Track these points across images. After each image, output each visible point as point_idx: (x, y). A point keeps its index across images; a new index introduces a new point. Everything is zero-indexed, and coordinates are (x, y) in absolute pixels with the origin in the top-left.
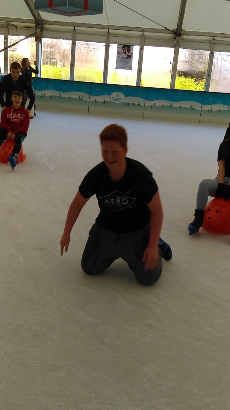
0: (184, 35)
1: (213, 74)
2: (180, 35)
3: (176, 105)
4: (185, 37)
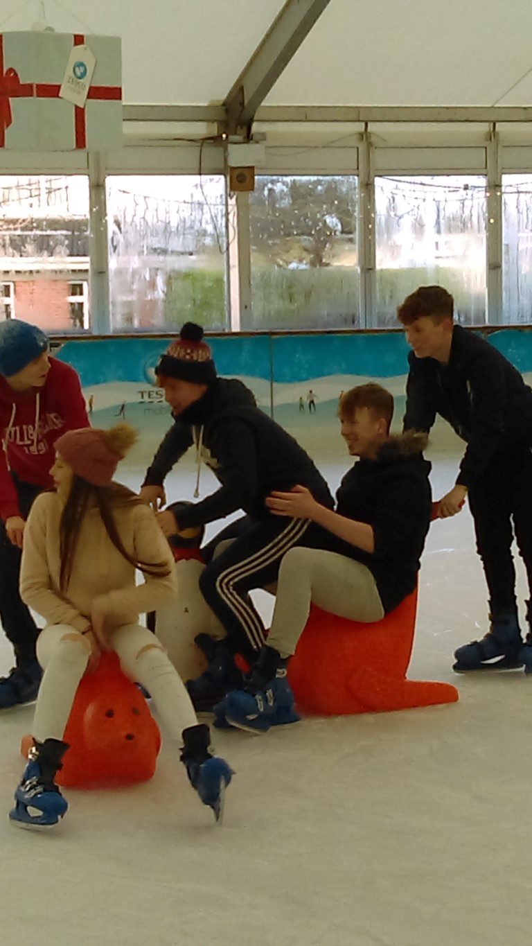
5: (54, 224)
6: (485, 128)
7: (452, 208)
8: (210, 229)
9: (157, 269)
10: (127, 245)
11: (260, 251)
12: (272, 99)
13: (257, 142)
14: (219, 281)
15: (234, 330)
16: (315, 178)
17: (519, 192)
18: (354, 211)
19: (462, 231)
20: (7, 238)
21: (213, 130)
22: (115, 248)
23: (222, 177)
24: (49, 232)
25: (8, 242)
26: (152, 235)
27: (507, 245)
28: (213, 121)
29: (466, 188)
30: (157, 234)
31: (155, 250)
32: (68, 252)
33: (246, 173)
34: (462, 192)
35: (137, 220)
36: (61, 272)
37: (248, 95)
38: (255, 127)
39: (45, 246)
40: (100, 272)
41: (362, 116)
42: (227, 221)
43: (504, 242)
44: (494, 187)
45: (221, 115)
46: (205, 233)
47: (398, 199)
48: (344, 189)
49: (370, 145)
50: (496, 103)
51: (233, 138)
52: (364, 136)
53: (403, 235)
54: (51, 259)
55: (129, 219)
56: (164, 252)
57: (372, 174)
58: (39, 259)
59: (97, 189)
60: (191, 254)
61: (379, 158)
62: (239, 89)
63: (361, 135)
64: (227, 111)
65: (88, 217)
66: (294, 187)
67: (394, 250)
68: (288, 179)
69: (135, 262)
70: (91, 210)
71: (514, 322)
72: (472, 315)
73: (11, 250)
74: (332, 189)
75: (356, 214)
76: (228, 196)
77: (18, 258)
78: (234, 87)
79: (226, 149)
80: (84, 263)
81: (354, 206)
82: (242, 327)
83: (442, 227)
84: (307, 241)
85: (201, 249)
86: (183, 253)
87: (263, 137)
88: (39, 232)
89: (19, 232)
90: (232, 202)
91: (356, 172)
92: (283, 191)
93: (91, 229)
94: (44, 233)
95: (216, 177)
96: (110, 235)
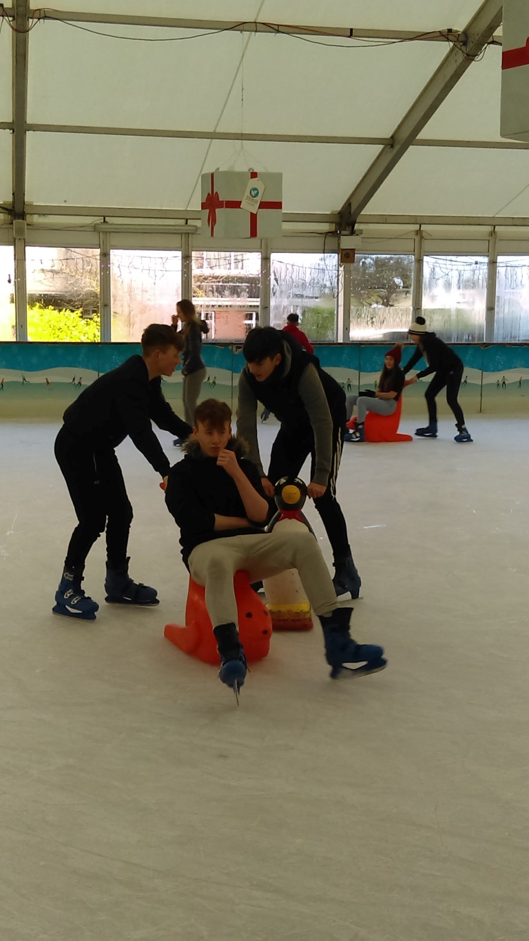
0: (31, 214)
1: (115, 300)
2: (22, 216)
3: (37, 378)
4: (36, 219)
5: (241, 280)
6: (489, 229)
7: (467, 275)
8: (328, 284)
9: (297, 306)
10: (281, 292)
11: (355, 297)
12: (368, 210)
13: (357, 235)
14: (332, 313)
15: (339, 342)
16: (388, 256)
17: (507, 266)
18: (411, 275)
19: (473, 288)
20: (214, 287)
21: (332, 227)
22: (274, 294)
23: (336, 255)
24: (238, 284)
25: (215, 289)
26: (295, 287)
27: (498, 297)
28: (332, 223)
29: (476, 263)
30: (298, 287)
31: (296, 295)
32: (248, 295)
33: (350, 252)
34: (474, 265)
35: (288, 277)
36: (244, 306)
37: (354, 207)
38: (357, 227)
39: (235, 292)
40: (266, 307)
41: (418, 221)
42: (338, 280)
43: (497, 294)
44: (493, 264)
45: (337, 219)
46: (325, 286)
47: (437, 269)
48: (406, 263)
49: (422, 237)
50: (497, 214)
51: (343, 232)
52: (419, 232)
53: (439, 290)
54: (239, 299)
55: (283, 277)
56: (302, 296)
57: (422, 254)
58: (232, 299)
59: (266, 260)
60: (316, 298)
61: (427, 245)
62: (348, 204)
63: (417, 231)
64: (341, 217)
65: (260, 275)
66: (376, 261)
67: (433, 298)
68: (374, 256)
69: (285, 302)
70: (262, 272)
71: (500, 341)
72: (476, 336)
73: (216, 294)
74: (398, 262)
75: (412, 277)
76: (339, 265)
77: (220, 299)
78: (345, 203)
79: (339, 239)
80: (256, 302)
81: (410, 272)
82: (343, 340)
83: (461, 285)
84: (384, 292)
85: (323, 295)
86: (312, 298)
87: (361, 232)
88: (232, 284)
89: (221, 284)
90: (341, 269)
91: (413, 253)
92: (370, 263)
93: (262, 284)
94: (235, 284)
95: (333, 255)
96: (272, 287)
